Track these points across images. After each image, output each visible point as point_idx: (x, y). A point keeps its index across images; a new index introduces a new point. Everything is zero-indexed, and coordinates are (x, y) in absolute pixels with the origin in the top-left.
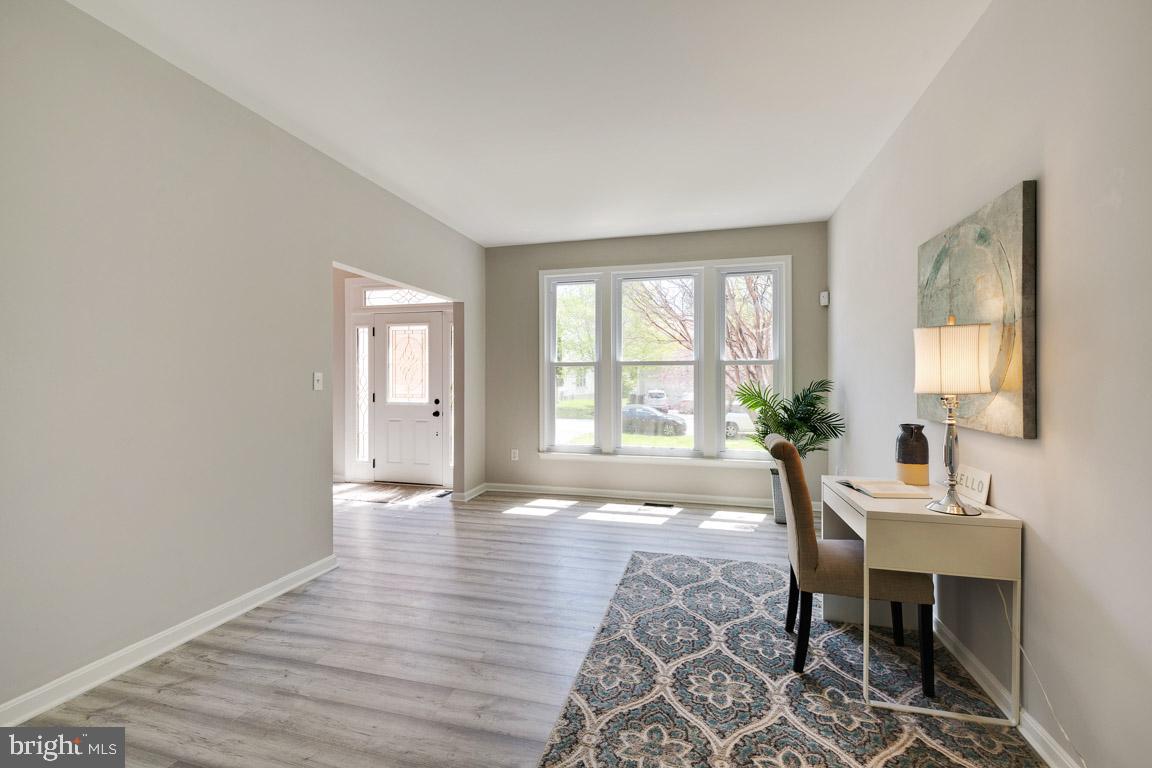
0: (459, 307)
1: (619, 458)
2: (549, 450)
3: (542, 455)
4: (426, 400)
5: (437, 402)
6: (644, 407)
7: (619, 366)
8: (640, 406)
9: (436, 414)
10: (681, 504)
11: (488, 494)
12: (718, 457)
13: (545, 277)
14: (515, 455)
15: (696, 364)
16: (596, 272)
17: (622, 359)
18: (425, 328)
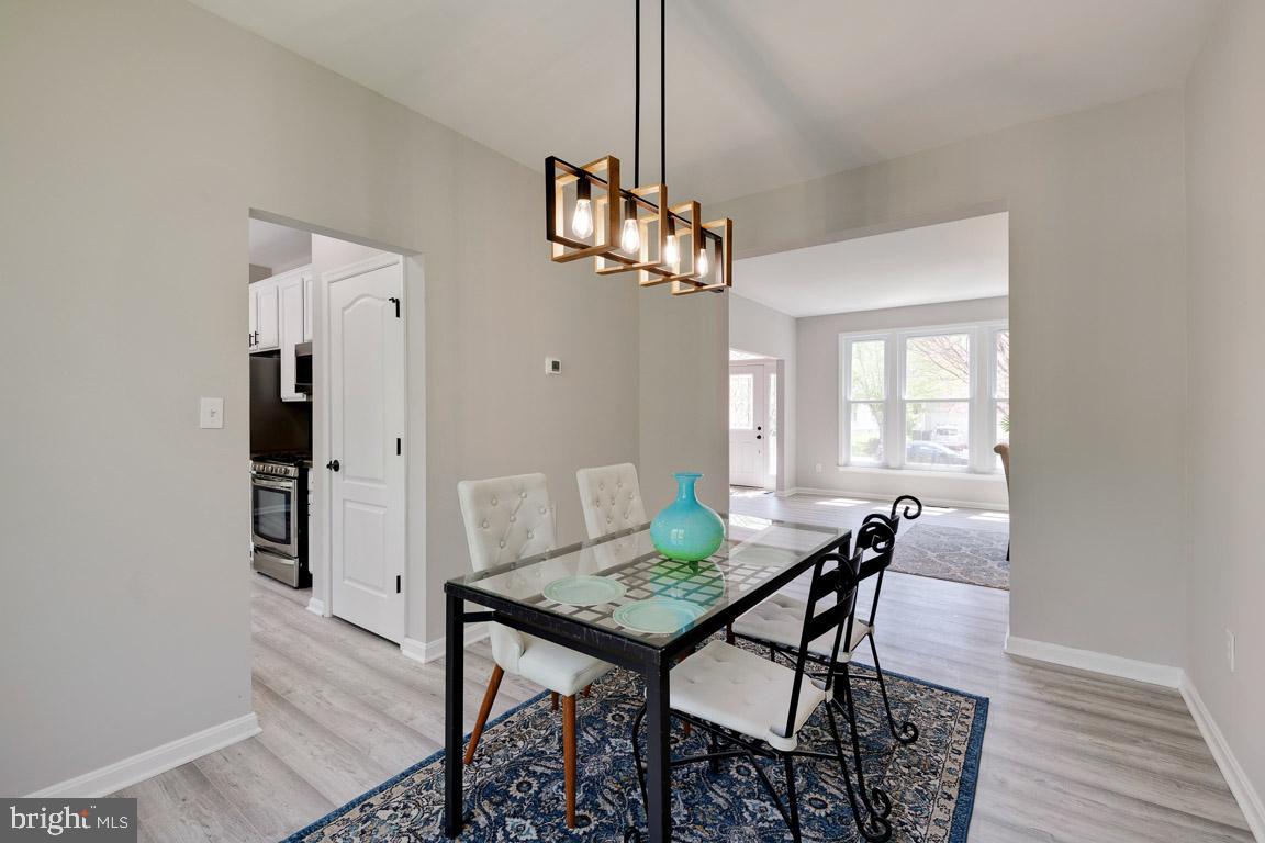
0: (780, 364)
1: (904, 472)
2: (846, 465)
3: (841, 469)
4: (751, 427)
5: (759, 429)
6: (930, 443)
7: (903, 403)
8: (925, 442)
9: (759, 437)
10: (953, 507)
11: (797, 495)
12: (989, 473)
13: (843, 337)
14: (819, 467)
15: (971, 401)
16: (887, 333)
17: (906, 397)
18: (751, 376)
